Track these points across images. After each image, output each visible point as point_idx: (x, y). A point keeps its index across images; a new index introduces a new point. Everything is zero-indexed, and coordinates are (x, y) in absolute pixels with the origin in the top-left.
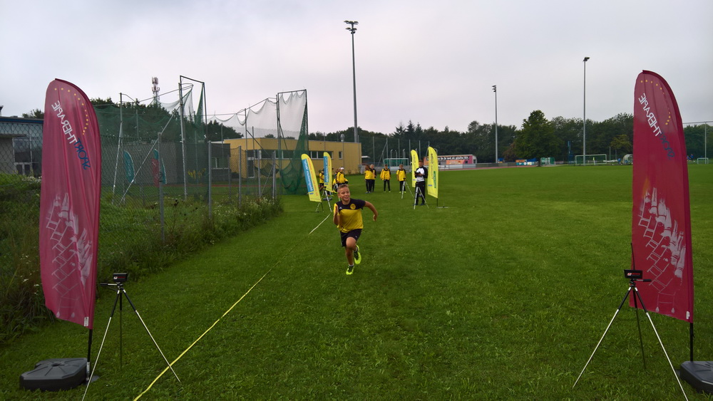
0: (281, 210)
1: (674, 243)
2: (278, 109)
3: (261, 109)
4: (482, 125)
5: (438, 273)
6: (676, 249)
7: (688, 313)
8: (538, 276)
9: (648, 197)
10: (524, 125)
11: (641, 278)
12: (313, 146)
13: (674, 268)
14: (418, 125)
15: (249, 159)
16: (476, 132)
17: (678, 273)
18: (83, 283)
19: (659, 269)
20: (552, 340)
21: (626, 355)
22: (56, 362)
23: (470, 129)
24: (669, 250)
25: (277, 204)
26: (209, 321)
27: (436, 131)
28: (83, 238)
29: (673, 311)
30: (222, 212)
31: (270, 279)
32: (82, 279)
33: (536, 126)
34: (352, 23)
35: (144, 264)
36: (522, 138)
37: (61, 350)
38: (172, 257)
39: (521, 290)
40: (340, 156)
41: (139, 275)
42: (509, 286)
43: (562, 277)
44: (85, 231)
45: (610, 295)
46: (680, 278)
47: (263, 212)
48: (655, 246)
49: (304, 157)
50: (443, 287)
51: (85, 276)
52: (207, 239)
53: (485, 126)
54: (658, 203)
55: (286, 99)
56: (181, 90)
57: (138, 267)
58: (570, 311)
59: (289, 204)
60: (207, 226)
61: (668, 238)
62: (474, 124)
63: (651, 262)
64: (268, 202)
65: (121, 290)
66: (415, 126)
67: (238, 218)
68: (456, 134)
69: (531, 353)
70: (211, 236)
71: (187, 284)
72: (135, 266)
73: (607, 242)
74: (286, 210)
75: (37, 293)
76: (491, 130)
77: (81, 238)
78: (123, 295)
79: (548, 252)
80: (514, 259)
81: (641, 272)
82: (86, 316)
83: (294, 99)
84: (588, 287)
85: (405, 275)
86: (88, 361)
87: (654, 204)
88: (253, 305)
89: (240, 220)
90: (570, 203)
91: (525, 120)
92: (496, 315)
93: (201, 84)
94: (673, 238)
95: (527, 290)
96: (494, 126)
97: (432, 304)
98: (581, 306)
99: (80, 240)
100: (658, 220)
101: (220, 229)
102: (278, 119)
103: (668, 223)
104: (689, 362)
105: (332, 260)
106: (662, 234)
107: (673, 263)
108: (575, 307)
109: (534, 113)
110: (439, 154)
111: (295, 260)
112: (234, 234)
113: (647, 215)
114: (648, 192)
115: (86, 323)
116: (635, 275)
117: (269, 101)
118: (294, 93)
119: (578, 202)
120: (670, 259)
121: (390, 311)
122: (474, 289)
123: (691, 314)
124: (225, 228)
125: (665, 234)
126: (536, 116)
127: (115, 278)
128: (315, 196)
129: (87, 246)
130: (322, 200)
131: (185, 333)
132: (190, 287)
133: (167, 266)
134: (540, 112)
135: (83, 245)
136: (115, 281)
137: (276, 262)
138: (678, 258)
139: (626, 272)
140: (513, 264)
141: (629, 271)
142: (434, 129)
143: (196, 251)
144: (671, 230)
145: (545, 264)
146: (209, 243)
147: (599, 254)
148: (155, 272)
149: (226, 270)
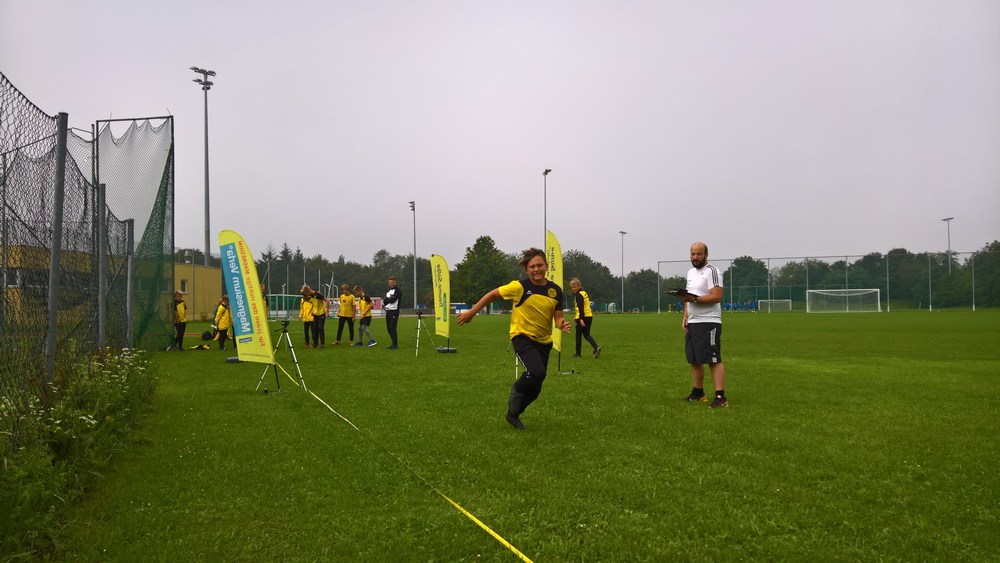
2: (96, 157)
4: (394, 256)
16: (386, 266)
23: (376, 262)
27: (326, 262)
33: (484, 257)
34: (205, 73)
36: (466, 273)
53: (398, 257)
62: (382, 254)
66: (293, 251)
68: (355, 268)
76: (407, 265)
83: (139, 135)
91: (469, 249)
96: (411, 258)
109: (481, 239)
117: (73, 135)
118: (139, 123)
126: (484, 244)
128: (256, 348)
134: (489, 238)
142: (323, 258)
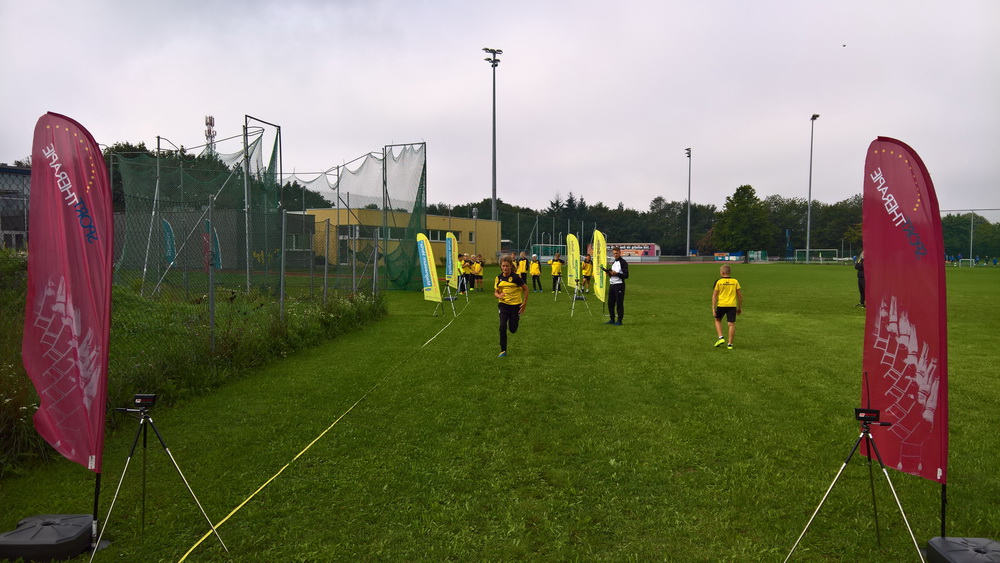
0: (384, 311)
1: (922, 373)
2: (385, 169)
3: (361, 168)
4: (670, 202)
5: (601, 406)
6: (925, 382)
7: (939, 470)
8: (738, 414)
9: (885, 308)
10: (727, 205)
11: (877, 420)
12: (433, 222)
13: (921, 408)
14: (582, 199)
15: (341, 238)
16: (662, 212)
17: (928, 415)
18: (88, 406)
19: (903, 410)
20: (754, 503)
21: (854, 527)
22: (47, 520)
23: (652, 208)
24: (915, 383)
25: (378, 302)
26: (274, 466)
27: (606, 209)
28: (88, 342)
29: (920, 467)
30: (300, 312)
31: (363, 408)
32: (86, 402)
33: (743, 206)
34: (494, 52)
35: (184, 382)
36: (724, 223)
37: (56, 503)
38: (225, 374)
39: (714, 432)
40: (471, 239)
41: (176, 397)
42: (698, 427)
43: (771, 417)
44: (90, 333)
45: (834, 444)
46: (929, 423)
47: (359, 313)
48: (897, 377)
49: (421, 237)
50: (607, 426)
51: (90, 397)
52: (276, 350)
53: (674, 203)
54: (899, 317)
55: (396, 155)
56: (246, 135)
57: (175, 386)
58: (780, 464)
59: (396, 304)
60: (277, 331)
61: (913, 366)
62: (658, 200)
63: (891, 400)
64: (366, 299)
65: (146, 418)
66: (577, 200)
67: (322, 320)
68: (633, 214)
69: (724, 521)
70: (283, 345)
71: (244, 412)
72: (170, 384)
73: (834, 370)
74: (391, 311)
75: (25, 419)
76: (681, 210)
77: (85, 341)
78: (149, 427)
79: (754, 382)
80: (707, 390)
81: (877, 412)
82: (91, 454)
83: (408, 155)
84: (805, 431)
85: (554, 408)
86: (95, 519)
87: (893, 318)
88: (338, 445)
89: (325, 324)
90: (785, 314)
91: (728, 198)
92: (679, 467)
93: (275, 129)
94: (921, 366)
95: (722, 433)
96: (686, 204)
97: (590, 449)
98: (795, 457)
99: (83, 345)
100: (900, 341)
101: (296, 335)
102: (385, 183)
103: (912, 346)
104: (940, 538)
105: (452, 384)
106: (906, 361)
107: (921, 401)
108: (787, 458)
109: (741, 188)
110: (609, 240)
111: (400, 383)
112: (314, 344)
113: (884, 334)
114: (885, 301)
115: (92, 465)
116: (869, 416)
117: (372, 157)
118: (408, 147)
119: (797, 313)
120: (916, 396)
121: (531, 457)
122: (648, 430)
123: (944, 472)
124: (302, 334)
125: (910, 360)
126: (745, 193)
127: (138, 401)
128: (433, 294)
129: (94, 352)
130: (443, 300)
131: (240, 482)
132: (249, 416)
133: (217, 385)
134: (749, 187)
135: (87, 352)
136: (138, 405)
137: (374, 384)
138: (927, 395)
139: (858, 411)
140: (705, 397)
141: (862, 411)
142: (604, 205)
143: (260, 365)
144: (918, 355)
145: (748, 398)
146: (279, 354)
147: (822, 386)
148: (199, 394)
149: (301, 395)
